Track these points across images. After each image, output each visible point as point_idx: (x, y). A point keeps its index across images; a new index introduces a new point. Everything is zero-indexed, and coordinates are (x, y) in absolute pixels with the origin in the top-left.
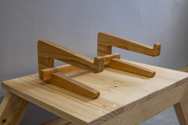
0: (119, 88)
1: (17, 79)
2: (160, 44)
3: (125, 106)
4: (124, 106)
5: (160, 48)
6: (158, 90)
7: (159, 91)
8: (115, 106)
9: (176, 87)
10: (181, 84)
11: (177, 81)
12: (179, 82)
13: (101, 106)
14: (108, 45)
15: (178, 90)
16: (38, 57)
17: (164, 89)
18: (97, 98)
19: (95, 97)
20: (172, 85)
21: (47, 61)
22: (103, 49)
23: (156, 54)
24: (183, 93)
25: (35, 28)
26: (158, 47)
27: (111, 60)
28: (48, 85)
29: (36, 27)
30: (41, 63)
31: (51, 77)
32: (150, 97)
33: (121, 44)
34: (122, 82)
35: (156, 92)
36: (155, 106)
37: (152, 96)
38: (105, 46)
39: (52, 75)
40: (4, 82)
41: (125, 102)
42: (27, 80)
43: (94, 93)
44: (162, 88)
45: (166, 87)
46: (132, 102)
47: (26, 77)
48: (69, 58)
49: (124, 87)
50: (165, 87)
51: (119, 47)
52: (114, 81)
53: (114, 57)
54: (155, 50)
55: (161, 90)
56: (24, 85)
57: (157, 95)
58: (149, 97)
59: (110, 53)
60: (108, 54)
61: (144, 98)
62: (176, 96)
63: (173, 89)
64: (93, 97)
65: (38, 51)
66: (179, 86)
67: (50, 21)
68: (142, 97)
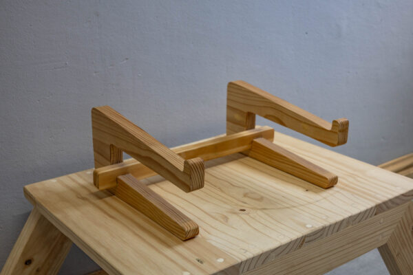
0: (248, 214)
1: (54, 181)
2: (346, 120)
3: (241, 263)
4: (240, 261)
5: (347, 128)
6: (327, 224)
7: (330, 226)
8: (221, 260)
9: (375, 214)
10: (389, 208)
11: (379, 202)
12: (385, 203)
13: (194, 258)
14: (246, 110)
15: (382, 221)
16: (94, 139)
17: (343, 220)
18: (193, 238)
19: (188, 237)
20: (366, 211)
21: (108, 151)
22: (237, 117)
23: (336, 143)
24: (395, 226)
25: (94, 74)
26: (340, 128)
27: (252, 142)
28: (109, 199)
29: (95, 72)
30: (98, 153)
31: (115, 184)
32: (307, 240)
33: (271, 112)
34: (261, 199)
35: (324, 229)
36: (319, 258)
37: (311, 238)
38: (241, 112)
39: (117, 180)
40: (28, 187)
41: (247, 251)
42: (72, 184)
43: (186, 230)
44: (339, 218)
45: (350, 217)
46: (261, 252)
47: (74, 176)
48: (144, 153)
49: (259, 212)
50: (346, 215)
51: (267, 117)
52: (245, 195)
53: (259, 135)
54: (335, 132)
55: (336, 223)
56: (62, 198)
57: (325, 234)
58: (302, 241)
59: (252, 127)
60: (247, 130)
61: (290, 242)
62: (378, 233)
63: (368, 220)
64: (184, 236)
65: (93, 127)
66: (384, 211)
67: (127, 59)
68: (285, 241)
